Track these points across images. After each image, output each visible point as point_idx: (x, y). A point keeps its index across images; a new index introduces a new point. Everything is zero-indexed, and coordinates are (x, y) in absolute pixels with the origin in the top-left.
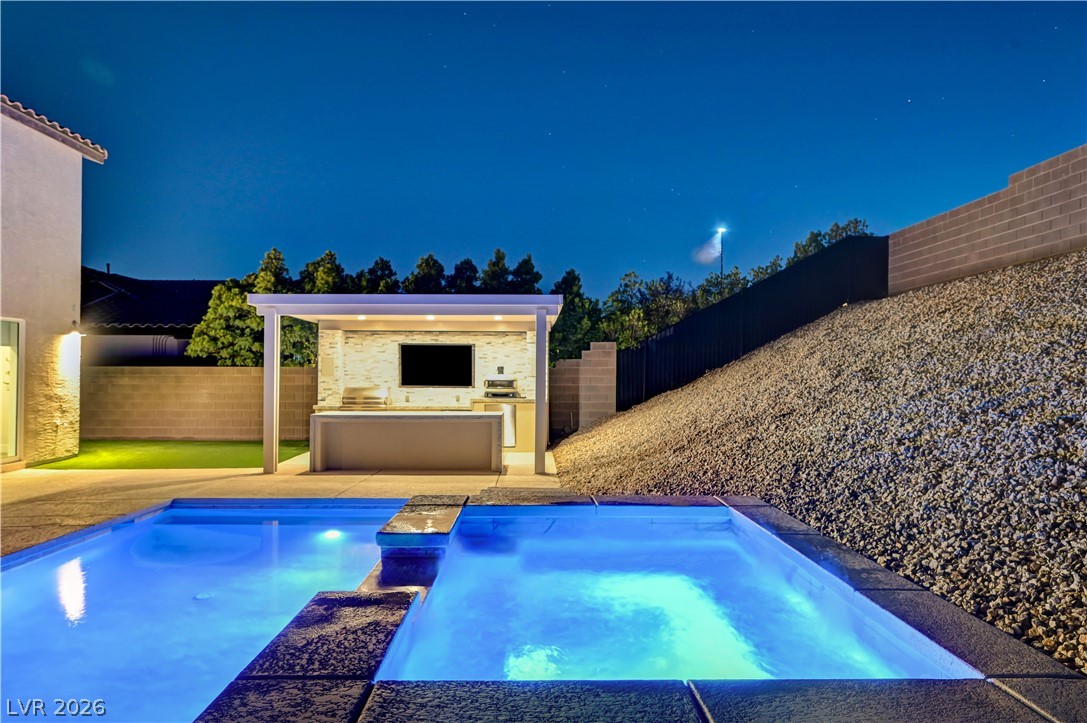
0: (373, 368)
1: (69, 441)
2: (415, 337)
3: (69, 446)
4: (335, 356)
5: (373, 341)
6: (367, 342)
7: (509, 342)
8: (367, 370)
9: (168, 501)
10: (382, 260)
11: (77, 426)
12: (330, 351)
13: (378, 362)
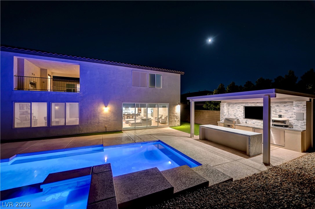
0: (236, 113)
1: (179, 123)
2: (248, 104)
3: (178, 124)
4: (224, 109)
5: (236, 105)
6: (234, 106)
7: (288, 105)
8: (234, 113)
9: (158, 140)
10: (248, 81)
11: (180, 121)
12: (223, 108)
13: (237, 111)
